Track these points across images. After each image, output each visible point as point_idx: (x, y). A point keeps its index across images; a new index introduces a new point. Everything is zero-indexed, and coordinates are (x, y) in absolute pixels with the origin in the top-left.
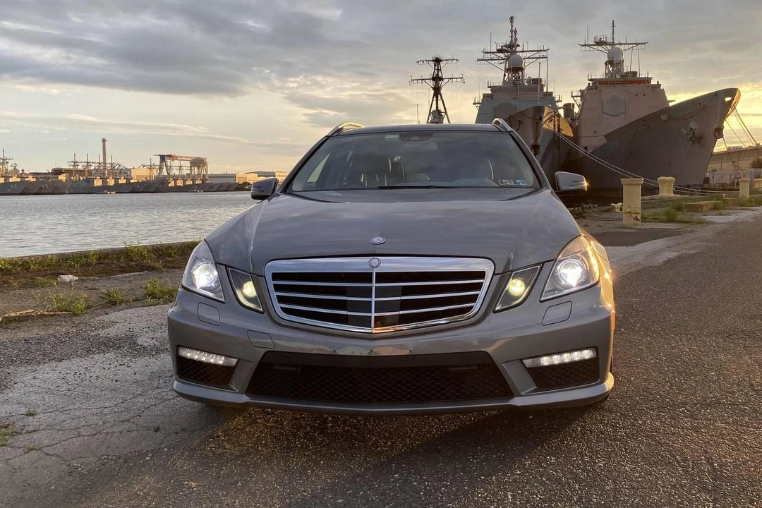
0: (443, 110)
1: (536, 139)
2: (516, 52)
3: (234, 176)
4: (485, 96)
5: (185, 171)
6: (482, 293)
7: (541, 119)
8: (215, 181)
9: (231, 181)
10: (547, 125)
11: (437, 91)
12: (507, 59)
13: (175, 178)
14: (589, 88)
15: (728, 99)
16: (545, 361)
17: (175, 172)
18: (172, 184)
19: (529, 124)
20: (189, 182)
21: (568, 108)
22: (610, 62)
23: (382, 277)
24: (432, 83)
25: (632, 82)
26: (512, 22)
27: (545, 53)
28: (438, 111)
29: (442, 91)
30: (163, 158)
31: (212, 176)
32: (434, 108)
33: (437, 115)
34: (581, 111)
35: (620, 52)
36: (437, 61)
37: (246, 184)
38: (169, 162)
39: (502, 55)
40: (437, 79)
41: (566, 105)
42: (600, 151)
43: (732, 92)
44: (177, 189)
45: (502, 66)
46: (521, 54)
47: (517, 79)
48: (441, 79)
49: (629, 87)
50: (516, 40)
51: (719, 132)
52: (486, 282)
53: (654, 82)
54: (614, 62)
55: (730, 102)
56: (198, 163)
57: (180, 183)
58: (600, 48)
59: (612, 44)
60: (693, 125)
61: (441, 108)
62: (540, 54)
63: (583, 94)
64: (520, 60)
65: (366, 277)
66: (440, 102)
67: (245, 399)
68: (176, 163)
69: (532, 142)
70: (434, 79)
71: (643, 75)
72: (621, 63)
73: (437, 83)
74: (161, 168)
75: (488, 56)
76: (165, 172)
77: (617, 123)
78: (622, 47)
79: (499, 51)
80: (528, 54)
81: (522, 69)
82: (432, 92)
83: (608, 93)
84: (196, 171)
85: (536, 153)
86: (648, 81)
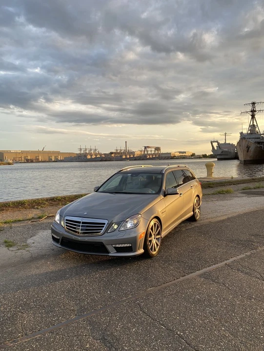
0: (256, 124)
3: (170, 153)
5: (153, 152)
6: (104, 228)
8: (163, 156)
9: (169, 155)
11: (253, 117)
13: (149, 155)
16: (117, 246)
17: (149, 152)
18: (148, 157)
20: (154, 156)
23: (83, 223)
24: (251, 113)
28: (254, 125)
29: (255, 116)
30: (145, 148)
31: (163, 154)
32: (252, 124)
33: (253, 127)
37: (175, 156)
40: (253, 111)
44: (150, 159)
48: (255, 111)
52: (105, 226)
56: (158, 149)
57: (151, 156)
61: (255, 123)
65: (79, 222)
66: (254, 121)
68: (149, 149)
70: (251, 111)
73: (253, 113)
74: (145, 151)
76: (146, 153)
82: (251, 117)
84: (157, 152)
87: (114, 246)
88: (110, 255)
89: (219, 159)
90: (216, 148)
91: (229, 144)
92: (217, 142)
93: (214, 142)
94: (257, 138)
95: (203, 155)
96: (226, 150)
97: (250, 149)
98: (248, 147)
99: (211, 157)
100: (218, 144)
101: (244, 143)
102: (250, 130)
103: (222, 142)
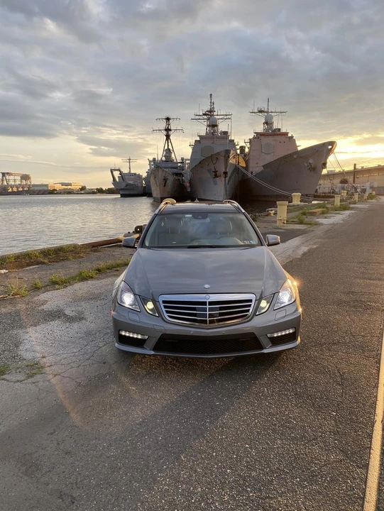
0: (171, 149)
1: (226, 169)
2: (213, 115)
3: (47, 185)
4: (196, 141)
5: (18, 183)
6: (251, 308)
7: (229, 157)
8: (36, 188)
9: (46, 188)
10: (232, 161)
11: (168, 137)
12: (209, 119)
13: (12, 187)
14: (254, 138)
15: (330, 147)
16: (275, 335)
17: (12, 183)
18: (10, 190)
19: (222, 159)
20: (20, 189)
21: (242, 148)
22: (266, 123)
23: (211, 303)
24: (165, 133)
25: (278, 135)
26: (211, 97)
27: (230, 116)
28: (169, 150)
29: (171, 137)
30: (4, 174)
31: (34, 186)
32: (166, 148)
33: (168, 152)
34: (250, 151)
35: (272, 117)
36: (168, 119)
37: (54, 190)
38: (7, 177)
39: (205, 117)
40: (168, 130)
41: (241, 147)
42: (259, 175)
43: (332, 143)
44: (13, 193)
45: (206, 123)
46: (216, 117)
47: (214, 131)
48: (170, 130)
49: (276, 137)
50: (213, 108)
51: (324, 165)
53: (290, 135)
54: (268, 123)
55: (331, 149)
56: (25, 177)
57: (15, 189)
58: (260, 114)
59: (267, 112)
60: (311, 161)
61: (170, 147)
62: (227, 117)
63: (251, 141)
64: (216, 120)
65: (204, 303)
66: (170, 144)
67: (153, 353)
68: (12, 177)
69: (224, 170)
70: (166, 130)
71: (283, 130)
72: (272, 124)
73: (168, 133)
74: (2, 180)
75: (197, 117)
76: (5, 183)
77: (269, 159)
78: (273, 114)
79: (204, 115)
80: (221, 117)
81: (216, 126)
82: (165, 137)
83: (265, 140)
84: (24, 182)
85: (226, 177)
86: (286, 134)
87: (269, 335)
88: (265, 351)
89: (123, 196)
90: (117, 180)
91: (135, 174)
92: (119, 170)
93: (115, 170)
94: (174, 168)
95: (97, 189)
96: (131, 182)
97: (168, 182)
98: (165, 180)
99: (110, 191)
100: (121, 174)
101: (160, 174)
102: (165, 156)
103: (125, 171)
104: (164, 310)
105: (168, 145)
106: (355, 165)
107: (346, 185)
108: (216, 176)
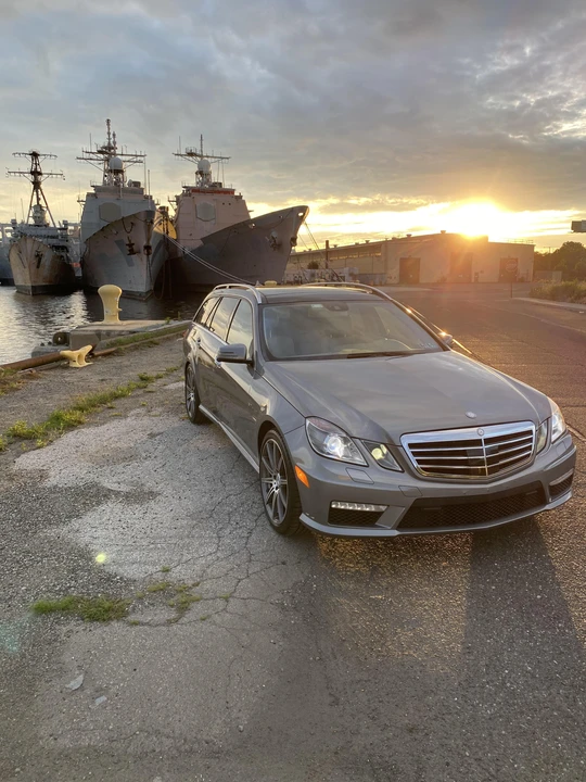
0: (44, 205)
1: (148, 240)
2: (115, 154)
4: (89, 195)
6: (533, 444)
7: (152, 222)
10: (157, 229)
11: (37, 185)
12: (107, 160)
14: (184, 195)
15: (301, 214)
19: (141, 225)
21: (164, 211)
22: (200, 173)
23: (488, 441)
24: (31, 178)
25: (219, 192)
26: (108, 124)
27: (142, 159)
28: (41, 206)
29: (42, 186)
32: (35, 203)
33: (39, 210)
34: (178, 211)
35: (208, 165)
36: (35, 155)
39: (102, 156)
40: (36, 173)
41: (161, 208)
42: (198, 251)
43: (304, 209)
45: (102, 167)
46: (119, 157)
47: (118, 181)
48: (40, 174)
49: (216, 196)
50: (115, 143)
51: (294, 241)
53: (236, 194)
54: (202, 173)
55: (302, 217)
58: (191, 158)
59: (201, 156)
60: (274, 234)
61: (42, 202)
62: (137, 159)
63: (178, 200)
64: (120, 162)
65: (477, 442)
66: (41, 196)
67: (396, 533)
69: (145, 243)
70: (32, 173)
71: (226, 186)
72: (209, 174)
73: (35, 178)
75: (86, 156)
77: (209, 229)
78: (209, 160)
79: (100, 152)
80: (127, 158)
81: (122, 172)
82: (32, 186)
83: (201, 200)
85: (148, 254)
86: (231, 192)
94: (53, 237)
97: (43, 260)
98: (39, 257)
101: (30, 247)
102: (34, 217)
104: (413, 459)
105: (38, 199)
106: (327, 242)
107: (317, 271)
108: (132, 252)
